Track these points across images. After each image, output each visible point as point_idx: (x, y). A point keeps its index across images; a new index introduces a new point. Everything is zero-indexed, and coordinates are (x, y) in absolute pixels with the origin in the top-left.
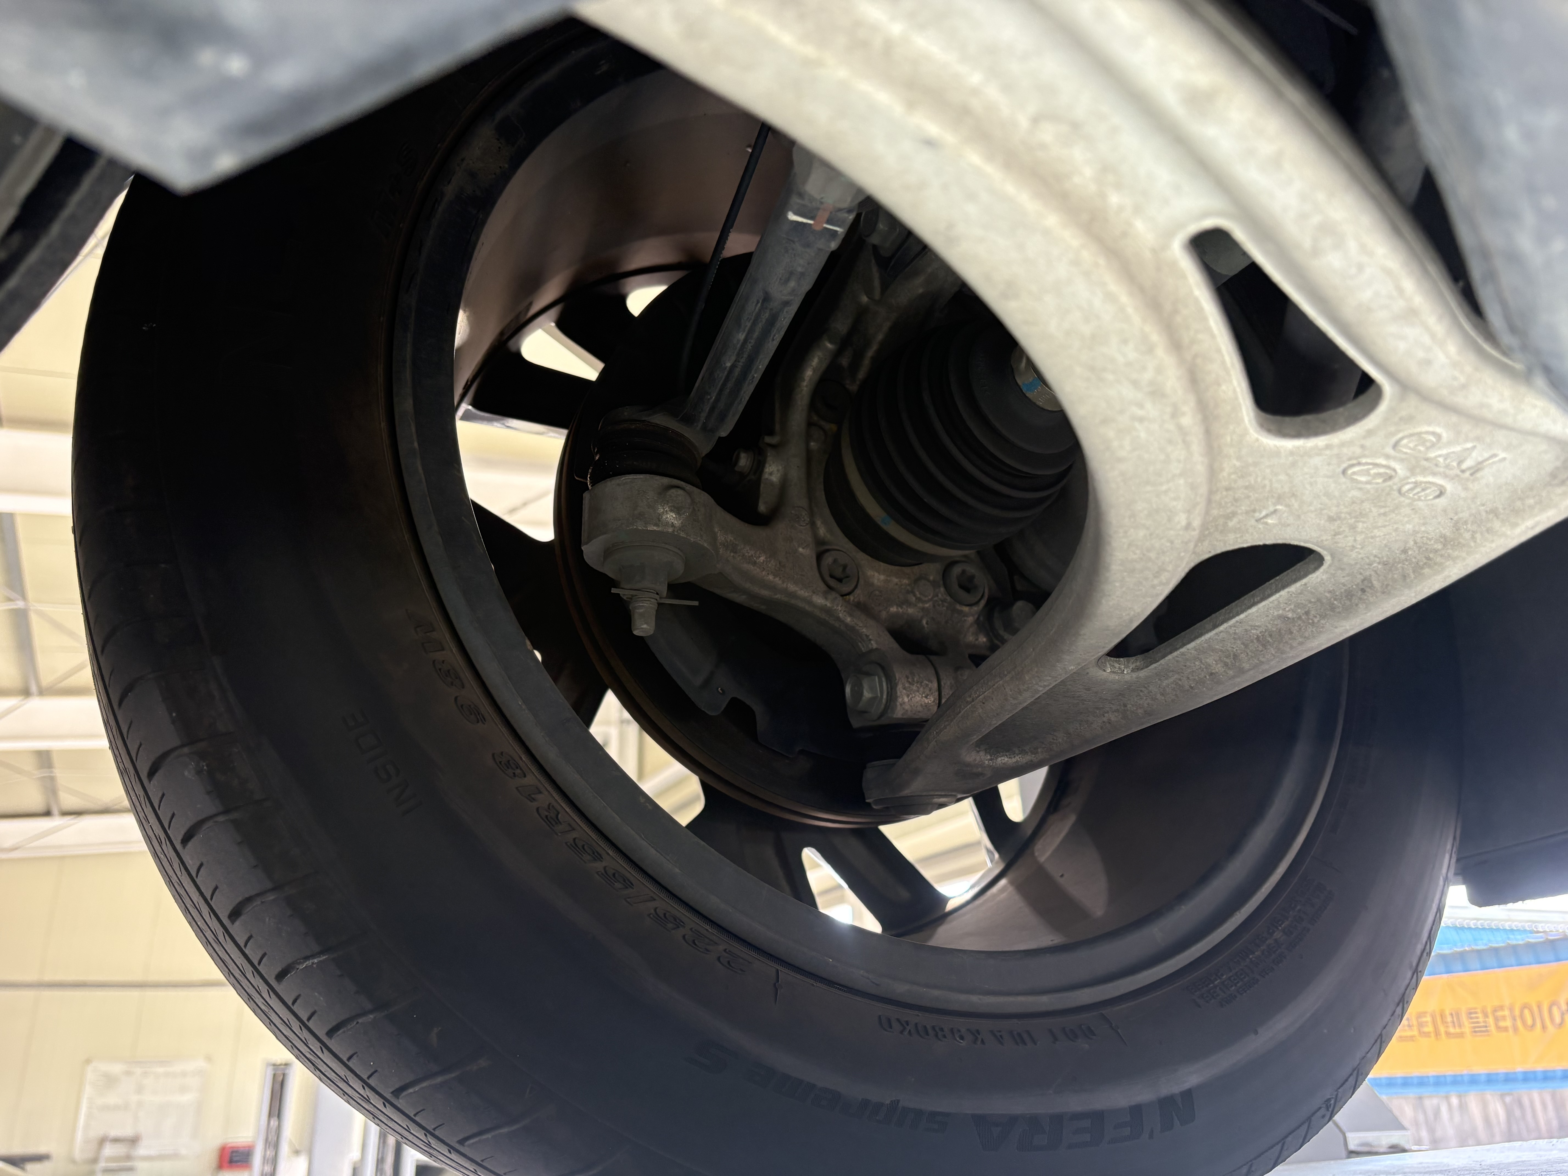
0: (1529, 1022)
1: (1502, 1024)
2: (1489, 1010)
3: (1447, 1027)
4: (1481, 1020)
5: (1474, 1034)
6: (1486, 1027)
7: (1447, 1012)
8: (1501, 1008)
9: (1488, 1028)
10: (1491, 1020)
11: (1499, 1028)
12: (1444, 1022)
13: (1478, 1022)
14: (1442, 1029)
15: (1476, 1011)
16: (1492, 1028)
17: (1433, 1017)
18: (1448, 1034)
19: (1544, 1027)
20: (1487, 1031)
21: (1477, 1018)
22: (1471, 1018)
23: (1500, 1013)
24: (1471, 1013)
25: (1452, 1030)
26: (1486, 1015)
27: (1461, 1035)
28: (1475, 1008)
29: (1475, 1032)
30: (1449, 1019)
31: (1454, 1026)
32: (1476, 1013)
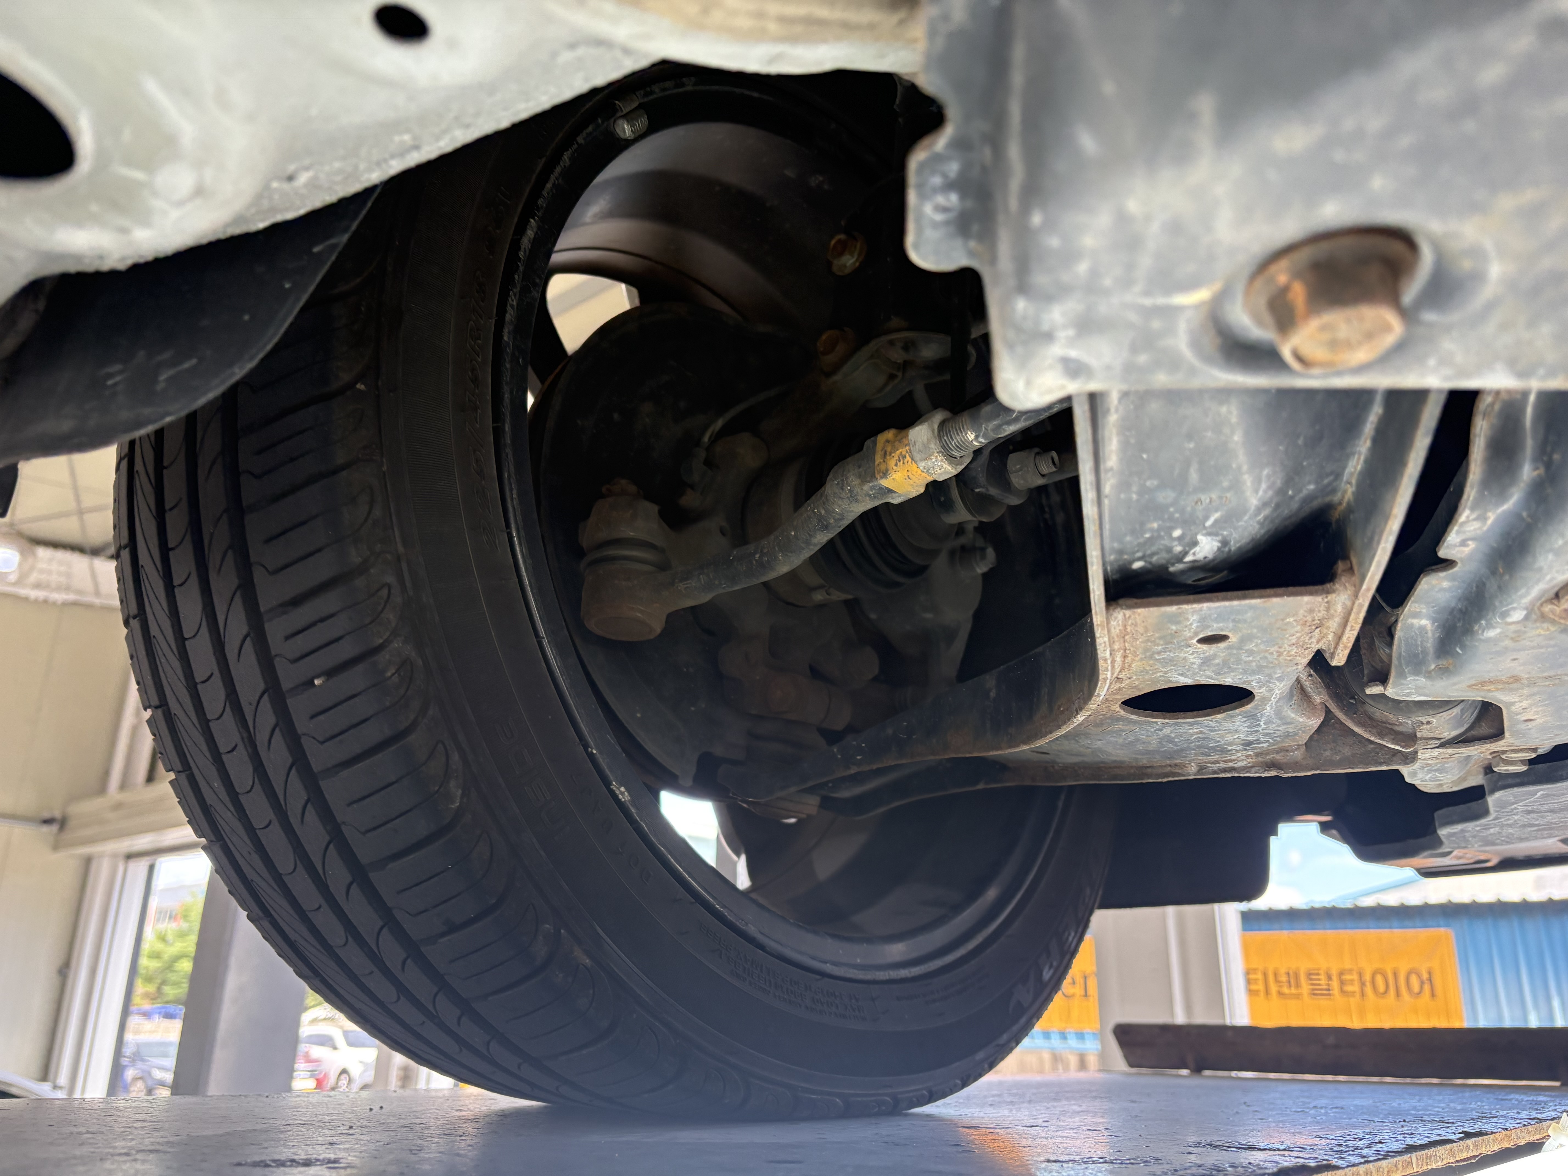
0: (1381, 988)
1: (1349, 988)
2: (1334, 973)
3: (1280, 986)
4: (1322, 982)
5: (1313, 996)
6: (1329, 990)
7: (1283, 971)
8: (1350, 971)
9: (1331, 992)
10: (1335, 984)
11: (1342, 991)
12: (1277, 981)
13: (1319, 985)
14: (1274, 988)
15: (1320, 972)
16: (1336, 991)
17: (1265, 975)
18: (1280, 994)
19: (1398, 994)
20: (1329, 995)
21: (1319, 980)
22: (1311, 979)
23: (1348, 977)
24: (1310, 974)
25: (1286, 990)
26: (1329, 978)
27: (1298, 996)
28: (1318, 969)
29: (1314, 994)
30: (1284, 978)
31: (1290, 986)
32: (1318, 974)
